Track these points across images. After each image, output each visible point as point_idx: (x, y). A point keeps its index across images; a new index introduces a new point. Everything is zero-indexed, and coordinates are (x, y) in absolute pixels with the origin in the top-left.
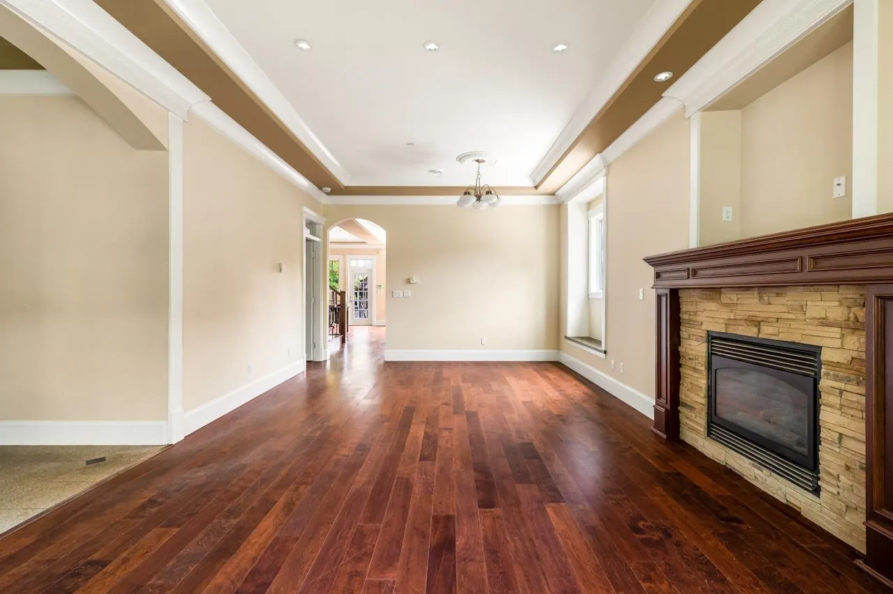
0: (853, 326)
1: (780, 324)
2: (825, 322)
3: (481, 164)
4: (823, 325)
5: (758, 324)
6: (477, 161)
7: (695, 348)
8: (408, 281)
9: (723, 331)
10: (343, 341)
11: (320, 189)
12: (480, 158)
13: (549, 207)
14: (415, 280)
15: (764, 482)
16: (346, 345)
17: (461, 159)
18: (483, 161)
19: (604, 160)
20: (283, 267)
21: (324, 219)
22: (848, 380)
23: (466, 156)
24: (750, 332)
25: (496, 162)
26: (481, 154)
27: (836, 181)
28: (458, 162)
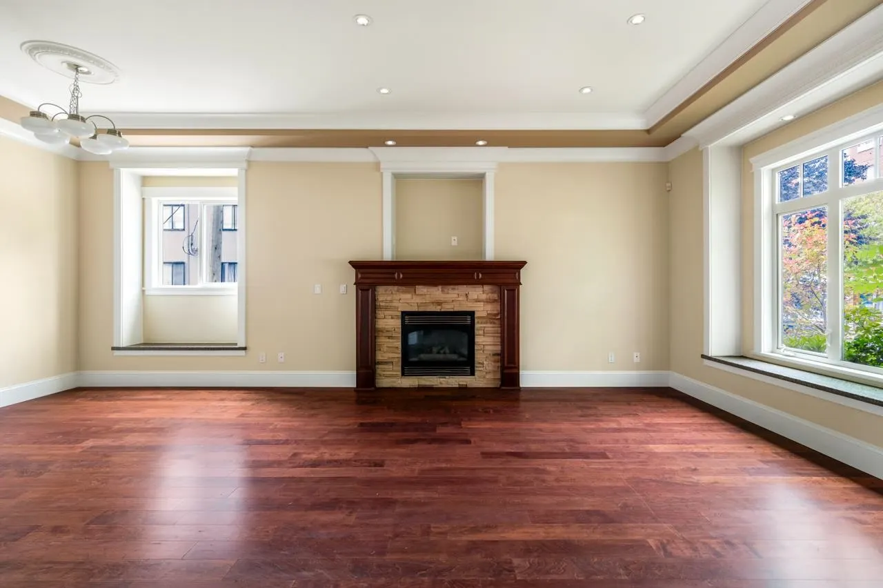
0: (488, 301)
1: (454, 303)
2: (478, 301)
4: (476, 302)
5: (439, 303)
7: (389, 323)
9: (417, 310)
15: (447, 383)
22: (486, 323)
24: (438, 309)
27: (453, 238)
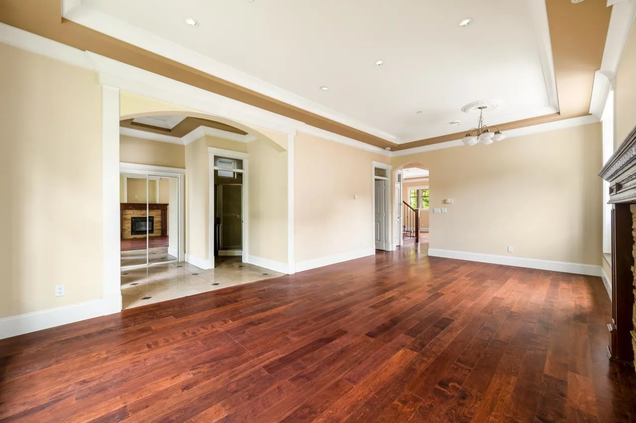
3: (483, 110)
6: (480, 108)
8: (445, 202)
10: (417, 241)
11: (384, 149)
12: (481, 106)
13: (586, 128)
14: (449, 201)
16: (419, 243)
17: (465, 109)
18: (485, 107)
19: (607, 74)
20: (356, 197)
21: (391, 166)
23: (468, 107)
25: (497, 106)
26: (483, 102)
28: (464, 113)
